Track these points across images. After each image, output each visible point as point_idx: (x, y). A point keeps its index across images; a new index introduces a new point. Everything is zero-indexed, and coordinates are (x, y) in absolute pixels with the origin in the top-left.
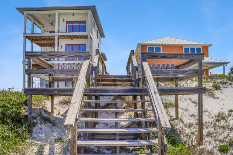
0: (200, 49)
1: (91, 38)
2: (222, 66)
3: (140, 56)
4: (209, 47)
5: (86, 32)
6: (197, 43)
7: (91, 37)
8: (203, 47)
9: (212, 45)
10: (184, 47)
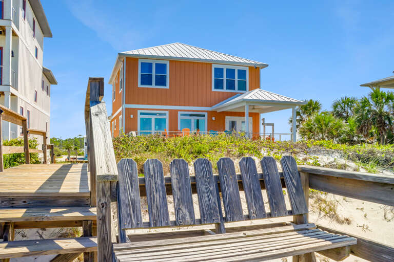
0: (245, 71)
1: (14, 34)
2: (291, 109)
3: (123, 80)
4: (262, 68)
5: (3, 19)
6: (239, 60)
7: (13, 32)
8: (251, 68)
9: (267, 66)
10: (214, 66)
